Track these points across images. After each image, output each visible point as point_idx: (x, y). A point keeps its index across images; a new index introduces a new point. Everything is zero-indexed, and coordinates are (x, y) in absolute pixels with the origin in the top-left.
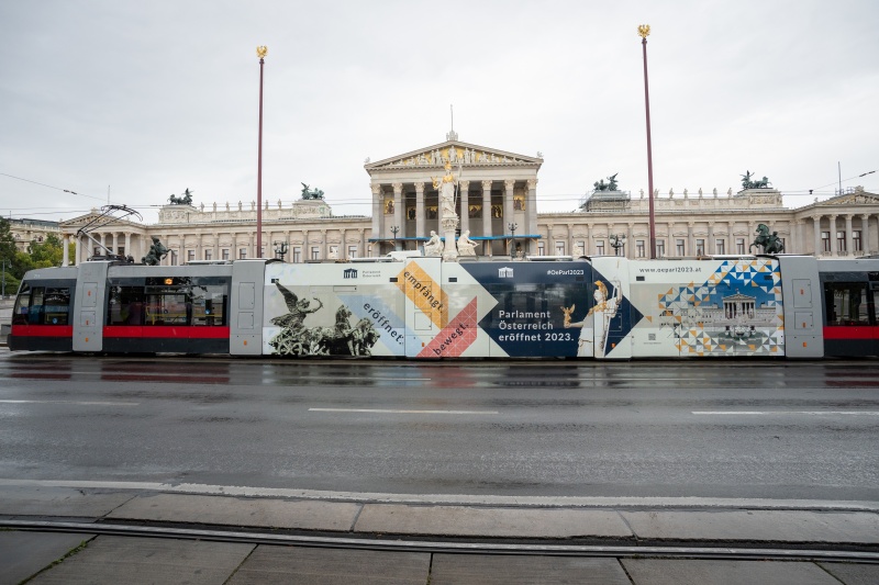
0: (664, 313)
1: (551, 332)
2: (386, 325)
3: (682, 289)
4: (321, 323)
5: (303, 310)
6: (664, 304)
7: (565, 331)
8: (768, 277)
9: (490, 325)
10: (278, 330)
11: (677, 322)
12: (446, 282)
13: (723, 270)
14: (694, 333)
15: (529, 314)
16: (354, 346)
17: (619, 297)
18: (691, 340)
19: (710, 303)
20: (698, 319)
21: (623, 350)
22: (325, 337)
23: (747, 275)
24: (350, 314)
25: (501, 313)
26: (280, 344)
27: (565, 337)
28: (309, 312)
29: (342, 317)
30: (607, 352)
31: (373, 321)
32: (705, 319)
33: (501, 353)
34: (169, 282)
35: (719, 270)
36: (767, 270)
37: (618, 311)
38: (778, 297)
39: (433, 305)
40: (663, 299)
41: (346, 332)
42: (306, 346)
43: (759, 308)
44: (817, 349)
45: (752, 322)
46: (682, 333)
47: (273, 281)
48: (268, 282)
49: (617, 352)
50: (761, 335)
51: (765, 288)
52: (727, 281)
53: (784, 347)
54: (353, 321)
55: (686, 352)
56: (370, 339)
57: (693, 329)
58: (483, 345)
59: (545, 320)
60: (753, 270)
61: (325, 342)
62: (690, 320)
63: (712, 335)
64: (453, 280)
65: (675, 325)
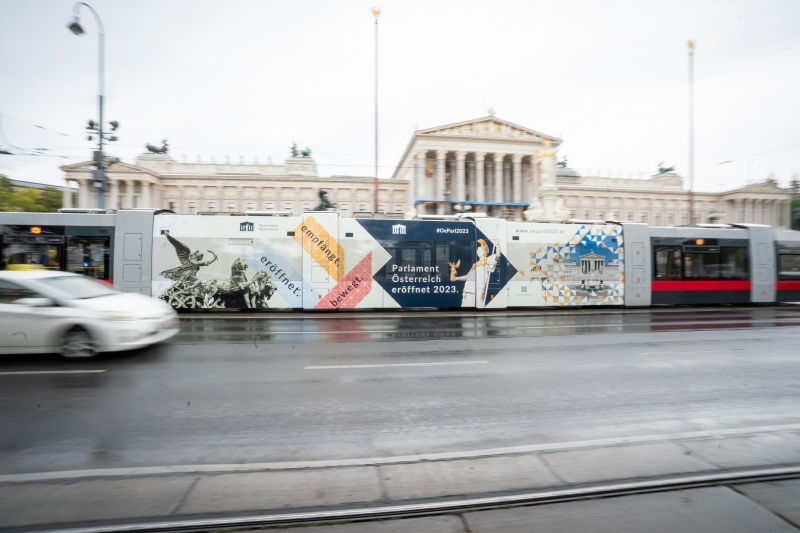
0: (534, 269)
1: (439, 284)
2: (283, 278)
3: (549, 248)
4: (216, 276)
6: (534, 261)
7: (451, 284)
8: (614, 240)
9: (383, 277)
10: (170, 283)
11: (544, 276)
12: (343, 237)
13: (581, 233)
14: (557, 286)
15: (420, 269)
16: (250, 298)
17: (498, 254)
18: (555, 292)
19: (570, 261)
20: (561, 274)
21: (501, 300)
22: (220, 290)
23: (599, 238)
24: (246, 267)
25: (394, 267)
26: (171, 298)
27: (451, 289)
28: (203, 265)
29: (238, 270)
30: (487, 303)
31: (270, 273)
32: (567, 274)
33: (394, 304)
34: (36, 231)
35: (578, 233)
36: (614, 234)
37: (497, 266)
38: (621, 257)
39: (331, 258)
40: (534, 256)
41: (242, 285)
42: (200, 299)
43: (607, 266)
44: (646, 300)
45: (600, 277)
46: (548, 286)
47: (163, 232)
48: (157, 234)
49: (496, 303)
50: (607, 287)
51: (611, 249)
52: (584, 243)
53: (624, 298)
54: (250, 275)
55: (551, 303)
56: (267, 292)
57: (557, 282)
58: (377, 297)
59: (433, 274)
60: (603, 234)
61: (221, 296)
62: (555, 275)
63: (571, 288)
64: (349, 235)
65: (543, 279)
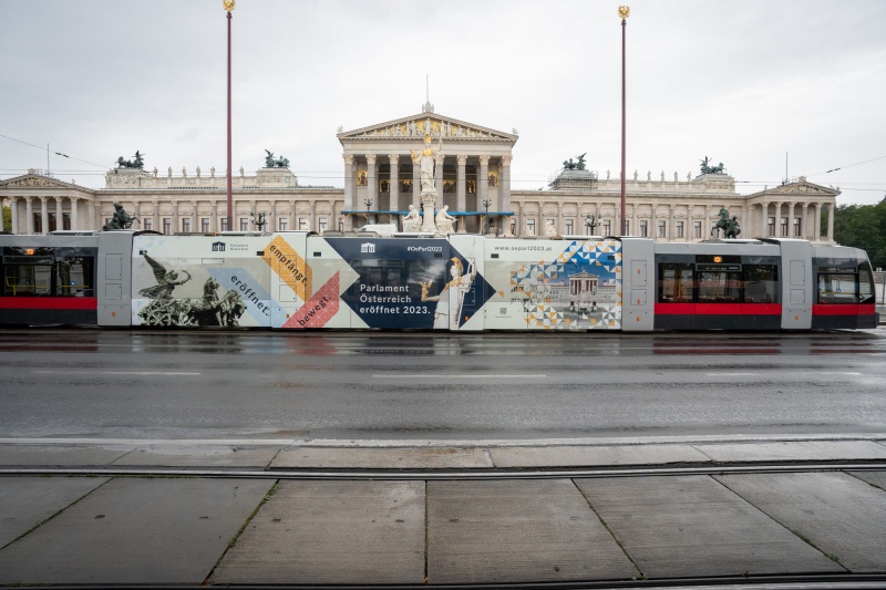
0: (515, 289)
1: (409, 305)
2: (252, 297)
3: (532, 267)
4: (190, 295)
5: (171, 282)
6: (515, 280)
7: (422, 304)
8: (611, 258)
9: (352, 297)
10: (147, 302)
11: (527, 297)
12: (311, 256)
13: (571, 250)
14: (542, 307)
15: (389, 288)
16: (222, 317)
17: (474, 273)
18: (539, 314)
19: (557, 280)
20: (547, 294)
21: (476, 322)
22: (193, 308)
23: (593, 255)
24: (217, 286)
25: (362, 287)
26: (149, 315)
27: (422, 310)
28: (178, 284)
29: (210, 289)
30: (461, 325)
31: (242, 293)
32: (553, 295)
33: (361, 324)
35: (568, 250)
36: (611, 251)
37: (472, 286)
38: (618, 276)
39: (298, 278)
40: (515, 276)
41: (214, 304)
42: (175, 317)
43: (601, 286)
44: (648, 323)
45: (593, 298)
46: (531, 308)
47: (141, 253)
48: (136, 254)
49: (471, 324)
50: (601, 310)
51: (607, 268)
52: (575, 260)
53: (621, 321)
54: (221, 293)
55: (534, 326)
56: (237, 310)
57: (541, 304)
58: (345, 317)
59: (403, 294)
60: (598, 250)
61: (194, 313)
62: (539, 296)
63: (558, 310)
64: (317, 254)
65: (525, 300)
